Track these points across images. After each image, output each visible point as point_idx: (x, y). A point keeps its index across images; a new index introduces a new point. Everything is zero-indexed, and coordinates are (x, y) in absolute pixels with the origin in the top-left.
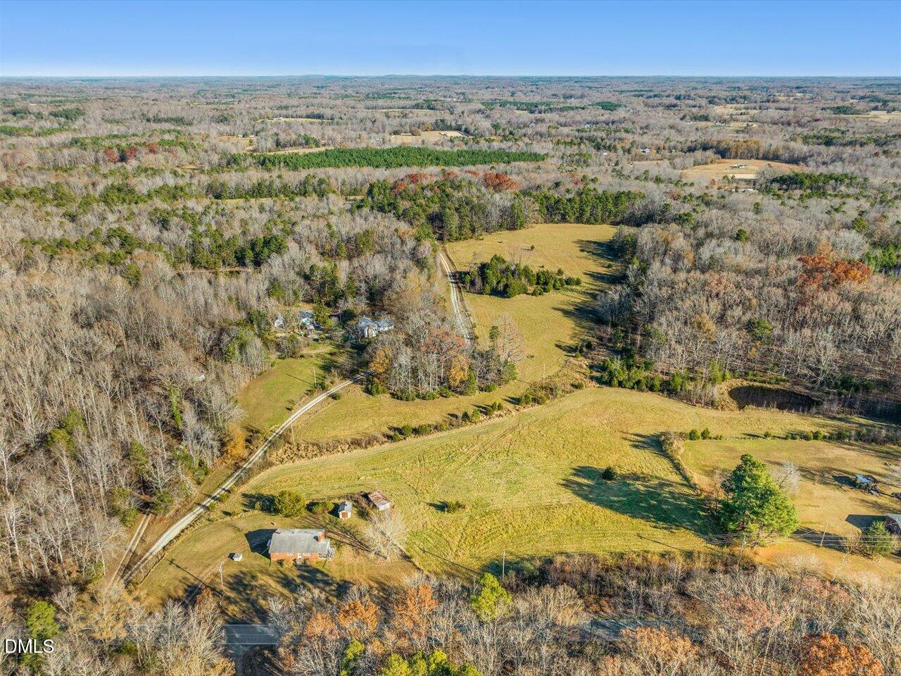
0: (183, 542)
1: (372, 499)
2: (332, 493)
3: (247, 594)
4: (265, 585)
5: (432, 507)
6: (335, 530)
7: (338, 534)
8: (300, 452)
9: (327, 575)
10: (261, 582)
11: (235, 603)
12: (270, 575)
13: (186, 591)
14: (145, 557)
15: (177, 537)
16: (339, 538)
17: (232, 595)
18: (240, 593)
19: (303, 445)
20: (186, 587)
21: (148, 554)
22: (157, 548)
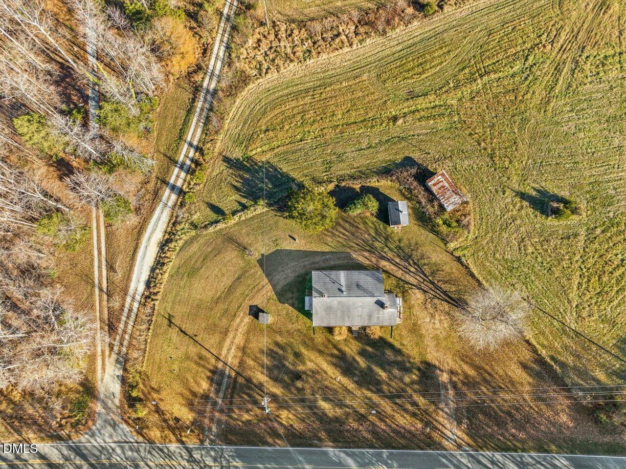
0: (171, 276)
1: (434, 189)
2: (362, 162)
3: (298, 389)
4: (318, 372)
5: (525, 203)
6: (390, 255)
7: (396, 264)
8: (282, 44)
9: (398, 352)
10: (310, 365)
11: (287, 408)
12: (320, 352)
13: (211, 380)
14: (127, 305)
15: (159, 264)
16: (399, 274)
17: (277, 390)
18: (286, 386)
19: (283, 28)
20: (209, 374)
21: (129, 299)
22: (138, 284)
